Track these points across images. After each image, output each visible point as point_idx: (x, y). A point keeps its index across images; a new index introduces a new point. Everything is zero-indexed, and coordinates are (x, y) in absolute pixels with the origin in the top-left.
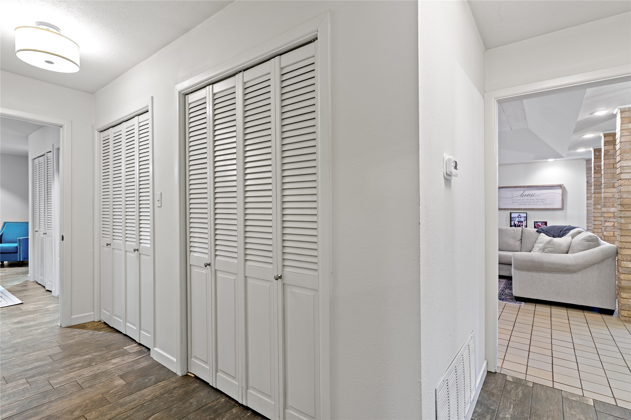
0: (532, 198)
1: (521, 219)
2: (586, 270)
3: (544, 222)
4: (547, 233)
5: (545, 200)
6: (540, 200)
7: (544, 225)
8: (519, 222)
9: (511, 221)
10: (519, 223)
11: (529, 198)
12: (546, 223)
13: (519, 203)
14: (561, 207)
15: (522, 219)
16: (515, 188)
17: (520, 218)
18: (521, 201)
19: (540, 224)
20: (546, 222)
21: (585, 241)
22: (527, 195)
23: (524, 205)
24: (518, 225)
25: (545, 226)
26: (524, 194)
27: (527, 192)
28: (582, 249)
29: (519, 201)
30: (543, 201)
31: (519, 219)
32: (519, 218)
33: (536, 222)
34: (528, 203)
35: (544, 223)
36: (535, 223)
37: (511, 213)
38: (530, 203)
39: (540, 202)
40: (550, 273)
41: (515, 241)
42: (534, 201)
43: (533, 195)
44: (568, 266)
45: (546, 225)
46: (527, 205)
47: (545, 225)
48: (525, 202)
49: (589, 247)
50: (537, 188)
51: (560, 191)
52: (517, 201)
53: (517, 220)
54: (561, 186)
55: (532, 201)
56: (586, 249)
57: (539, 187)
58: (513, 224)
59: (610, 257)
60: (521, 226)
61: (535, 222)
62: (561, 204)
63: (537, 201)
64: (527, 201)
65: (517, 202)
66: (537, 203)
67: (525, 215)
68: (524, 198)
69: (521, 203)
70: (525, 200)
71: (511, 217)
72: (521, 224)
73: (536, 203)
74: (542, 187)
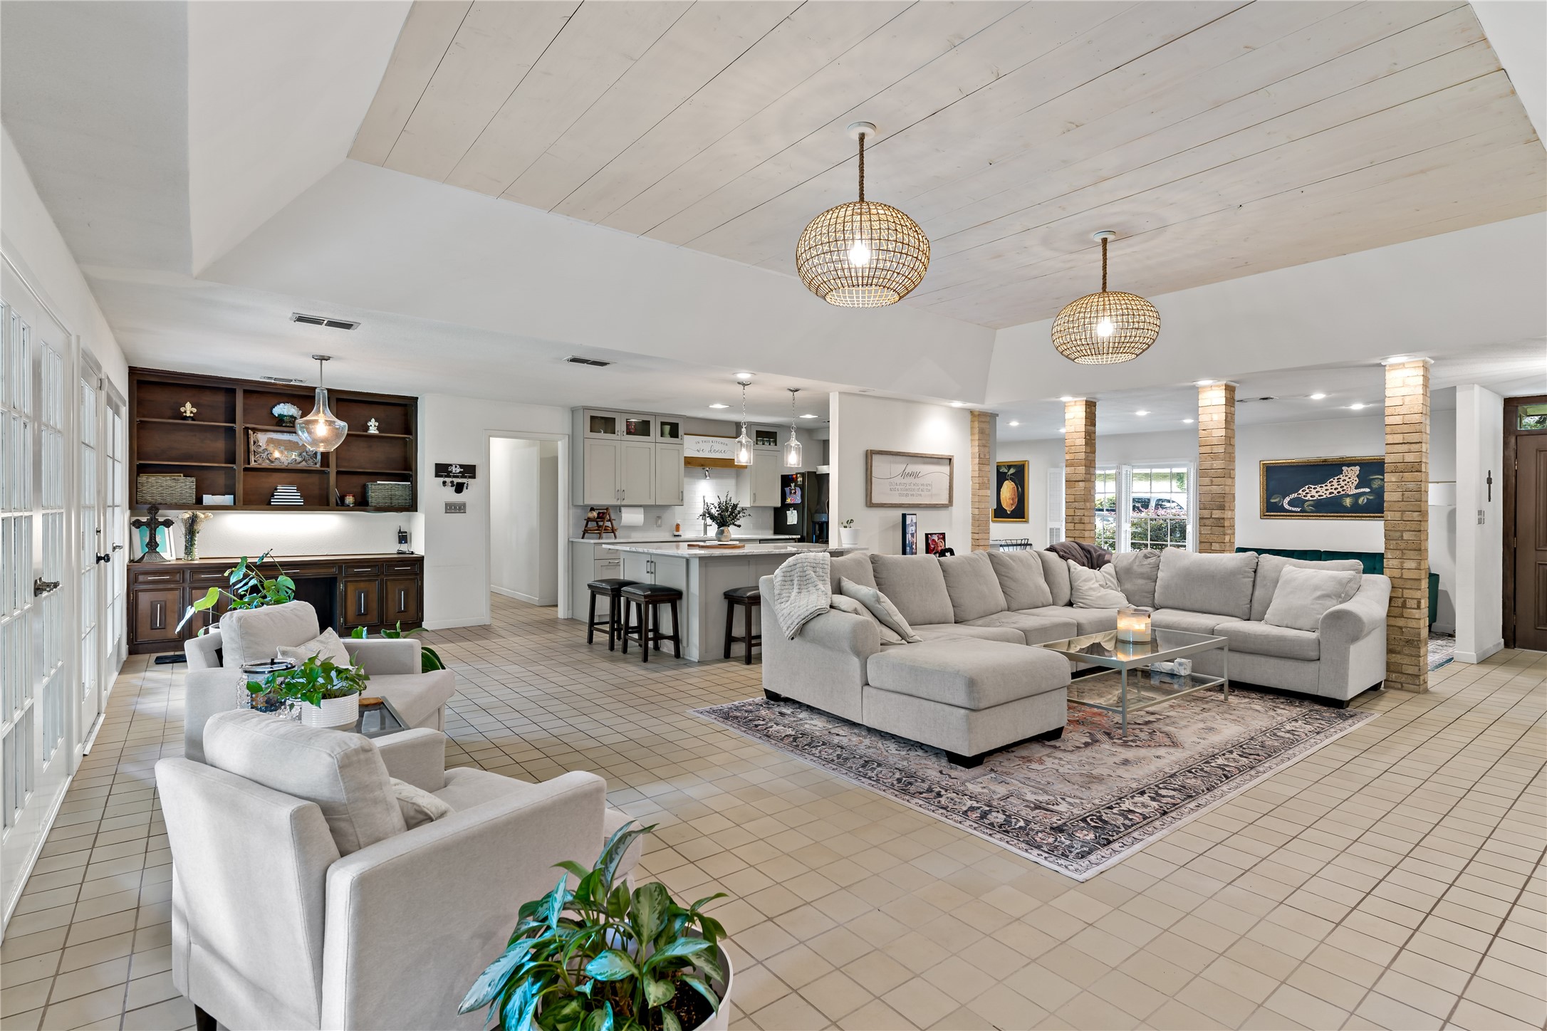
3: (940, 534)
5: (932, 486)
6: (926, 487)
11: (914, 480)
13: (899, 492)
14: (948, 501)
16: (891, 456)
18: (903, 487)
22: (911, 475)
23: (906, 495)
26: (906, 471)
29: (900, 488)
30: (929, 487)
35: (941, 537)
38: (916, 493)
43: (917, 474)
46: (910, 495)
48: (908, 490)
51: (944, 469)
52: (896, 488)
54: (945, 459)
55: (916, 488)
57: (925, 459)
62: (948, 496)
64: (911, 488)
66: (922, 493)
68: (906, 480)
69: (902, 492)
70: (908, 485)
74: (930, 459)
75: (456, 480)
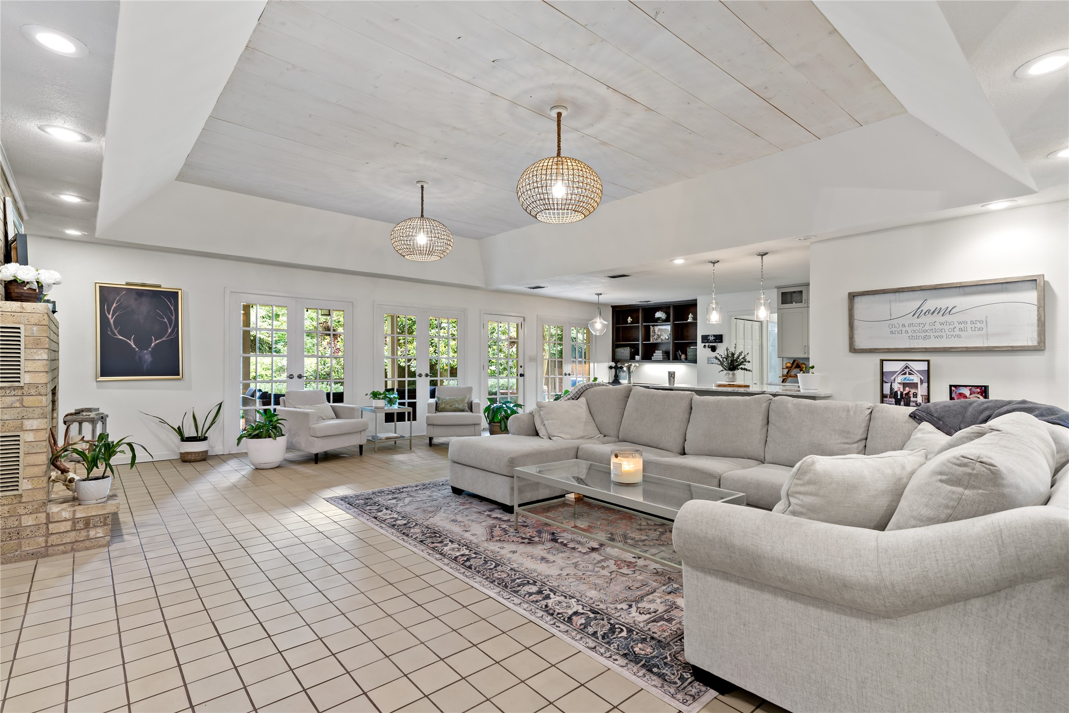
0: (947, 318)
1: (911, 377)
2: (931, 613)
3: (977, 387)
4: (941, 422)
5: (987, 323)
6: (969, 325)
7: (979, 396)
8: (905, 385)
9: (882, 382)
10: (904, 389)
11: (939, 318)
12: (984, 391)
13: (910, 334)
14: (1035, 343)
15: (915, 379)
16: (897, 294)
17: (910, 374)
18: (915, 328)
19: (966, 392)
20: (986, 387)
21: (941, 481)
22: (933, 312)
23: (925, 338)
24: (902, 393)
25: (981, 398)
26: (925, 308)
27: (932, 303)
28: (926, 512)
29: (909, 329)
30: (978, 325)
31: (905, 376)
32: (905, 374)
33: (955, 386)
34: (934, 334)
35: (979, 390)
36: (953, 388)
37: (882, 361)
38: (940, 334)
39: (969, 329)
40: (796, 600)
41: (845, 443)
42: (952, 327)
43: (948, 311)
44: (846, 585)
45: (986, 397)
46: (932, 337)
47: (982, 395)
48: (927, 331)
49: (954, 508)
50: (961, 289)
51: (1032, 296)
52: (904, 329)
53: (900, 379)
54: (1033, 281)
55: (946, 328)
56: (943, 516)
57: (966, 289)
58: (887, 391)
59: (1040, 578)
60: (912, 396)
61: (951, 386)
62: (1035, 335)
63: (962, 326)
64: (933, 327)
65: (903, 332)
66: (961, 333)
67: (923, 366)
68: (923, 319)
69: (915, 334)
70: (927, 325)
71: (882, 373)
72: (913, 391)
73: (957, 332)
74: (976, 287)
75: (711, 344)
